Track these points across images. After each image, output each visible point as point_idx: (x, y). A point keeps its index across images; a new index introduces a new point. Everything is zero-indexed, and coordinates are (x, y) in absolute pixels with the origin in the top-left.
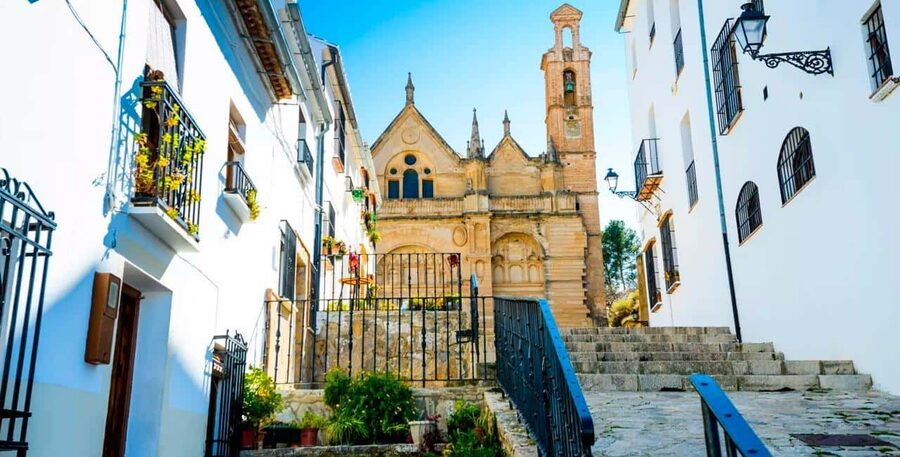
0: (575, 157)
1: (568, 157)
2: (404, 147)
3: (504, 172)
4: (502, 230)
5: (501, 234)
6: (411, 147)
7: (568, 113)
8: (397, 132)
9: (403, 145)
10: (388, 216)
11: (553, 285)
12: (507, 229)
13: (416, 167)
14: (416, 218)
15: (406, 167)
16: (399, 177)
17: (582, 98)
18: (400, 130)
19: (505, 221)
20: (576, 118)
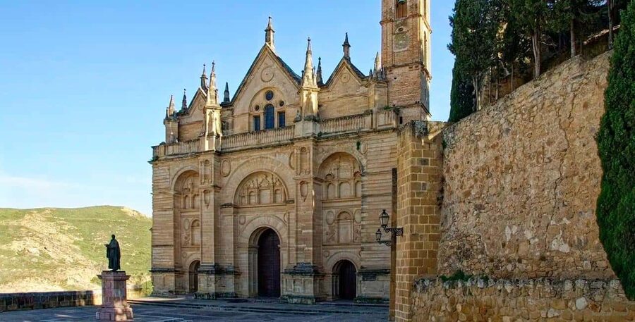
0: (400, 70)
1: (395, 71)
2: (263, 85)
3: (341, 95)
4: (328, 152)
5: (327, 155)
6: (268, 85)
7: (397, 26)
8: (257, 73)
9: (263, 83)
10: (244, 148)
11: (369, 199)
12: (332, 150)
13: (273, 101)
14: (261, 148)
15: (265, 102)
16: (261, 112)
17: (411, 7)
18: (260, 70)
19: (330, 143)
20: (405, 29)
